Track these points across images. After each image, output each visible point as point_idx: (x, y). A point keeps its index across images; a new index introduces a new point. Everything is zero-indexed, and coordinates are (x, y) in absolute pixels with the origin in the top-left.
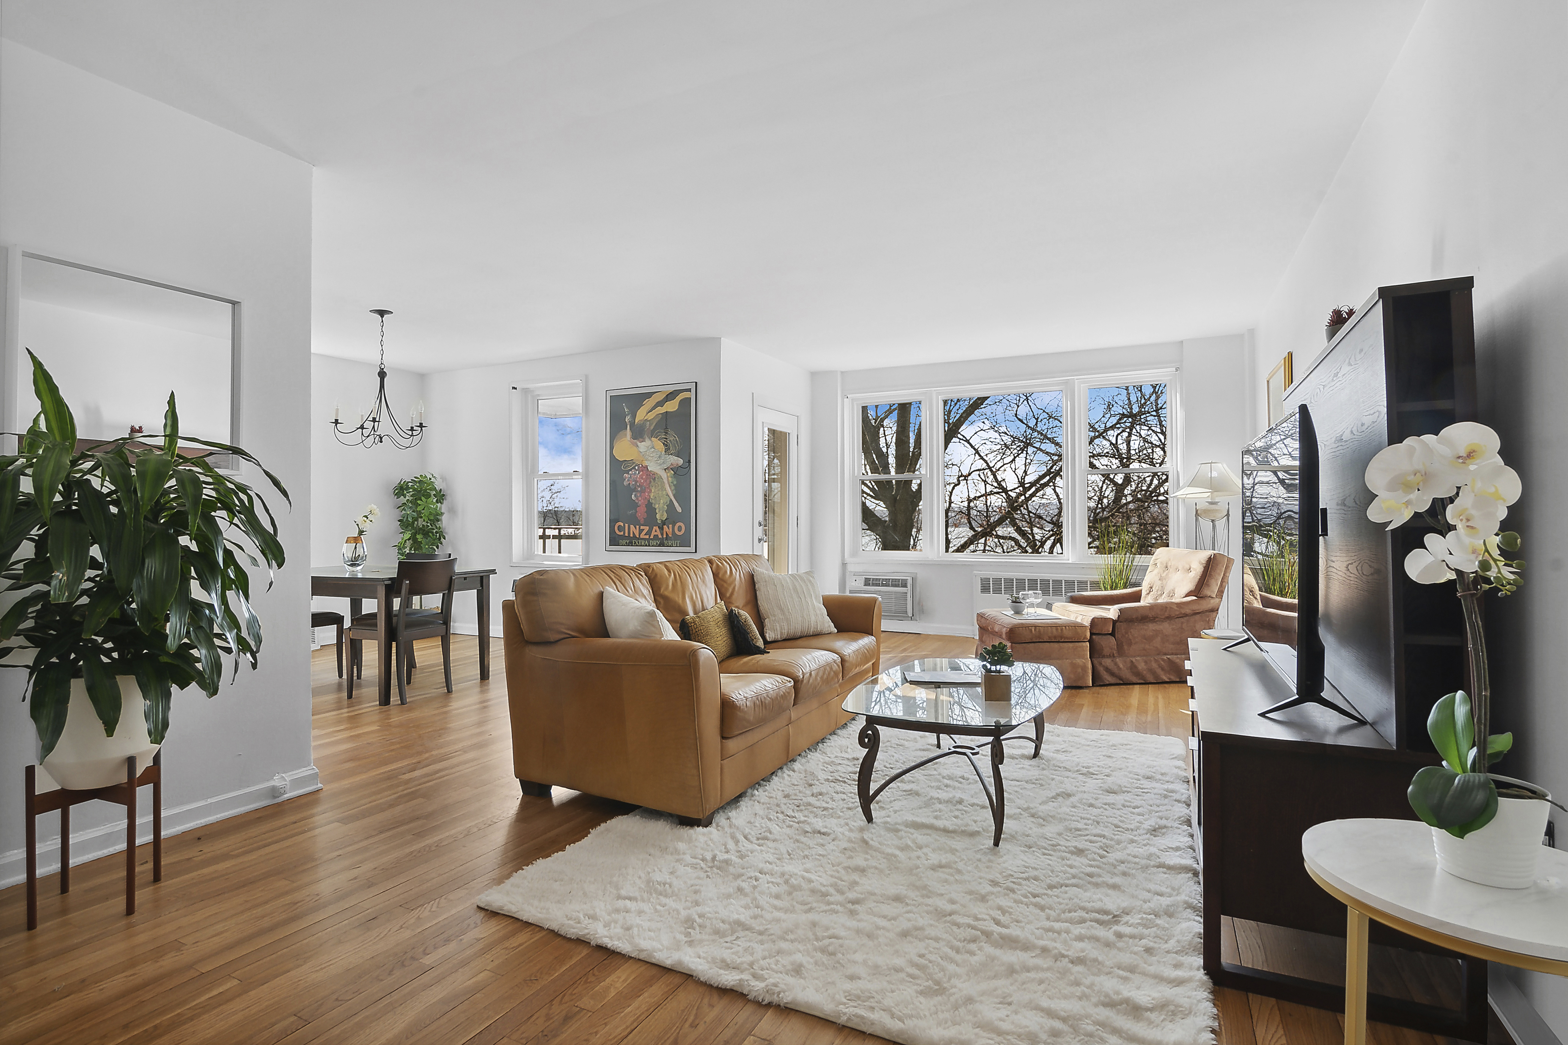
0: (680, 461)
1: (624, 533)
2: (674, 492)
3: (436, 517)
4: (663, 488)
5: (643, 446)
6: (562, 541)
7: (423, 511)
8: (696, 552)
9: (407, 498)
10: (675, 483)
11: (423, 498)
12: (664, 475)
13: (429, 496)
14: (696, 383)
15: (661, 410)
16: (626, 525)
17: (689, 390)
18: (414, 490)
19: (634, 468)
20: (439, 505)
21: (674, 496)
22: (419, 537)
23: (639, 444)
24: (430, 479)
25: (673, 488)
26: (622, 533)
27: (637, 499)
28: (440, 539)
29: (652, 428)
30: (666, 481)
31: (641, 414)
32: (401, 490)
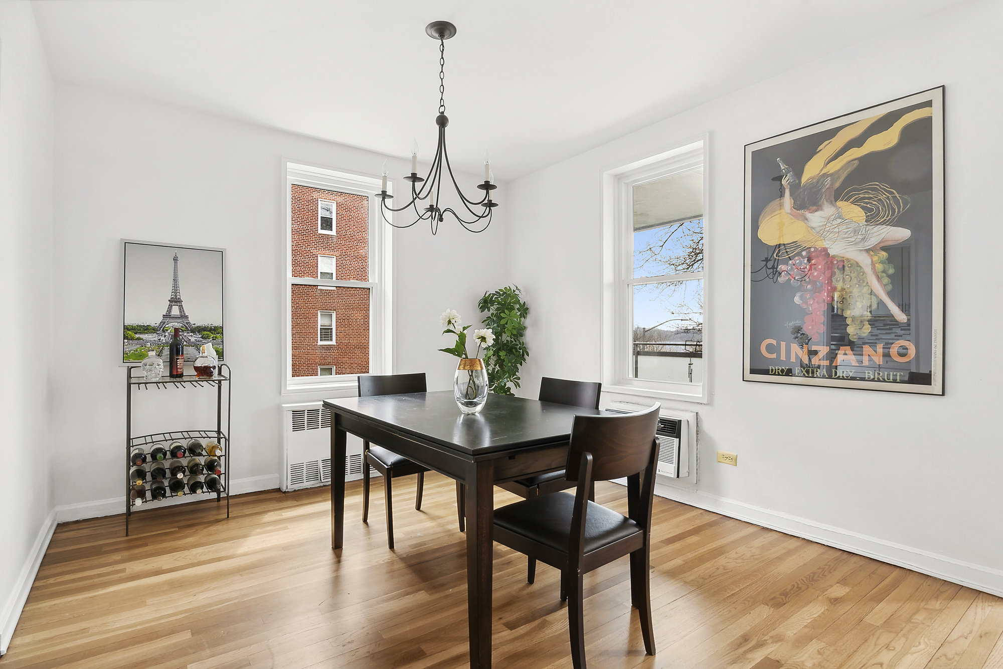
0: (902, 234)
1: (779, 355)
2: (890, 287)
3: (520, 332)
4: (862, 280)
5: (816, 218)
6: (639, 357)
7: (506, 326)
8: (943, 394)
9: (491, 311)
10: (891, 271)
11: (506, 311)
12: (865, 261)
13: (512, 309)
14: (943, 87)
15: (856, 153)
16: (783, 344)
17: (929, 104)
18: (499, 303)
19: (799, 254)
20: (523, 319)
21: (890, 294)
22: (502, 354)
23: (809, 215)
24: (514, 291)
25: (886, 280)
26: (774, 356)
27: (806, 303)
28: (523, 355)
29: (837, 185)
30: (868, 270)
31: (813, 169)
32: (486, 303)
